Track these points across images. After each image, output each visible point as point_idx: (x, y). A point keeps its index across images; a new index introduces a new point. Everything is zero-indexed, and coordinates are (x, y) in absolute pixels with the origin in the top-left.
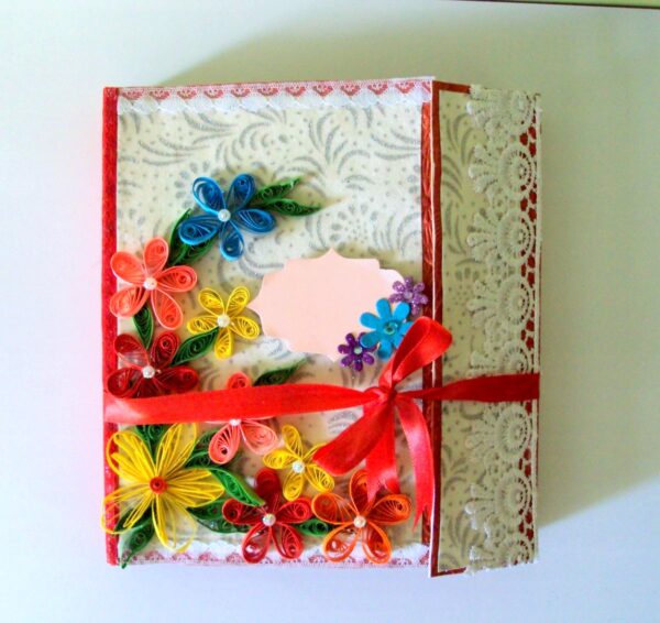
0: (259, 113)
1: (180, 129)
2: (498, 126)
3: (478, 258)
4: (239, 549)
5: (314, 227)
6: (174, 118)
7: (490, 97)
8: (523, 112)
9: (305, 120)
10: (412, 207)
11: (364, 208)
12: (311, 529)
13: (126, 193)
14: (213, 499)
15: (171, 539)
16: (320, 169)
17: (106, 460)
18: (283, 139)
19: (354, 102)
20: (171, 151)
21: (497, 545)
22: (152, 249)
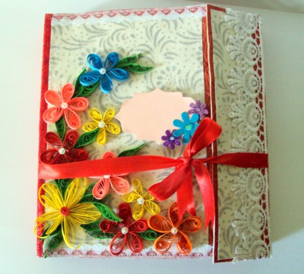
0: (121, 24)
1: (82, 33)
2: (241, 28)
3: (233, 91)
4: (108, 248)
5: (149, 78)
6: (79, 28)
7: (236, 15)
8: (253, 23)
9: (144, 27)
10: (199, 67)
11: (174, 68)
12: (147, 236)
13: (54, 63)
14: (95, 219)
15: (71, 243)
16: (151, 49)
17: (38, 200)
18: (133, 36)
19: (168, 17)
20: (77, 43)
21: (250, 246)
22: (66, 89)
